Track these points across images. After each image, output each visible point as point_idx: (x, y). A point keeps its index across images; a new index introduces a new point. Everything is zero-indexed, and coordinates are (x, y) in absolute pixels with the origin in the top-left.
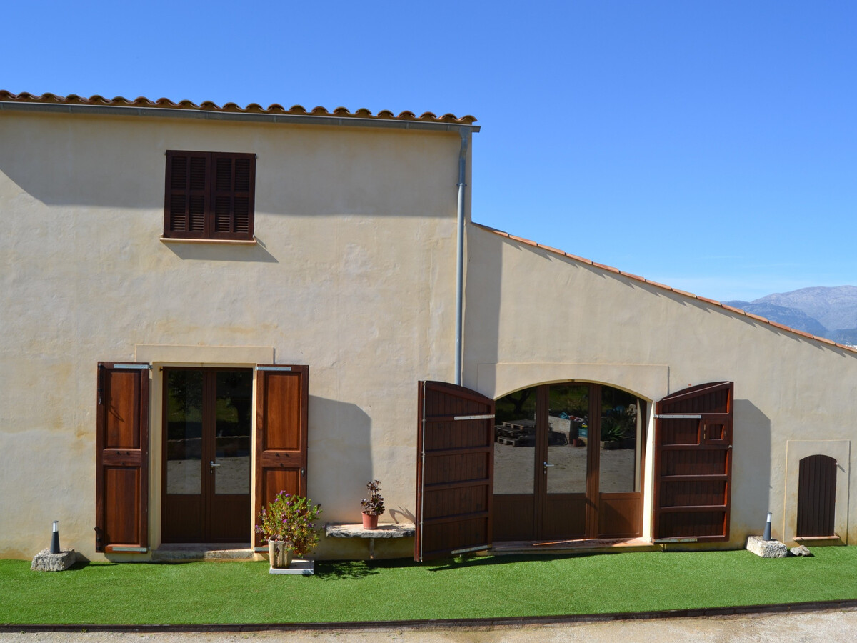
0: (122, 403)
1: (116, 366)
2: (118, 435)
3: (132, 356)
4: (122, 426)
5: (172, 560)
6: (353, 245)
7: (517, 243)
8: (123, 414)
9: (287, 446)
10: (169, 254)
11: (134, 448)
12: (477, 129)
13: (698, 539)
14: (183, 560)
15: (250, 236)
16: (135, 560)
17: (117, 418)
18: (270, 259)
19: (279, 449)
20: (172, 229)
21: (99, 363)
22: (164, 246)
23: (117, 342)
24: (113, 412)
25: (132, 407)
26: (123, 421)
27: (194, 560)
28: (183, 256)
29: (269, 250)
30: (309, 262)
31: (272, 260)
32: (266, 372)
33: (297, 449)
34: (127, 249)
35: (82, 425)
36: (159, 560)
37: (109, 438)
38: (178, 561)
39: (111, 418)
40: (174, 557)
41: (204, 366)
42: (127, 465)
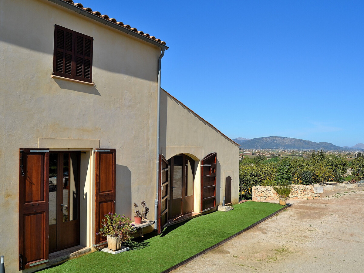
0: (34, 174)
1: (31, 151)
2: (32, 194)
3: (37, 145)
4: (34, 188)
5: (56, 263)
6: (127, 91)
7: (172, 97)
8: (34, 180)
9: (108, 190)
10: (56, 85)
11: (41, 201)
12: (167, 48)
13: (210, 209)
14: (62, 262)
15: (90, 81)
16: (38, 269)
17: (31, 184)
18: (98, 93)
19: (105, 192)
20: (57, 71)
21: (21, 149)
22: (53, 80)
23: (28, 136)
24: (29, 180)
25: (40, 176)
26: (34, 185)
27: (66, 260)
28: (62, 87)
29: (98, 89)
30: (112, 97)
31: (99, 94)
32: (100, 153)
33: (112, 191)
34: (35, 78)
35: (9, 190)
36: (50, 265)
37: (26, 197)
38: (59, 263)
39: (27, 184)
40: (57, 261)
41: (70, 150)
42: (37, 212)
